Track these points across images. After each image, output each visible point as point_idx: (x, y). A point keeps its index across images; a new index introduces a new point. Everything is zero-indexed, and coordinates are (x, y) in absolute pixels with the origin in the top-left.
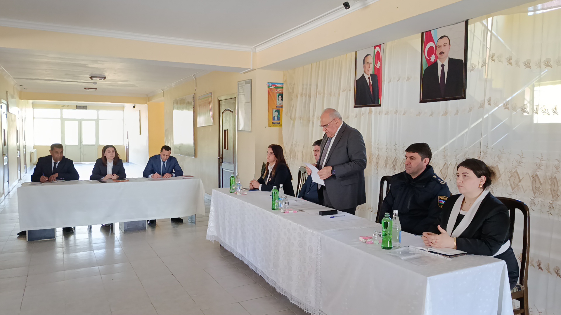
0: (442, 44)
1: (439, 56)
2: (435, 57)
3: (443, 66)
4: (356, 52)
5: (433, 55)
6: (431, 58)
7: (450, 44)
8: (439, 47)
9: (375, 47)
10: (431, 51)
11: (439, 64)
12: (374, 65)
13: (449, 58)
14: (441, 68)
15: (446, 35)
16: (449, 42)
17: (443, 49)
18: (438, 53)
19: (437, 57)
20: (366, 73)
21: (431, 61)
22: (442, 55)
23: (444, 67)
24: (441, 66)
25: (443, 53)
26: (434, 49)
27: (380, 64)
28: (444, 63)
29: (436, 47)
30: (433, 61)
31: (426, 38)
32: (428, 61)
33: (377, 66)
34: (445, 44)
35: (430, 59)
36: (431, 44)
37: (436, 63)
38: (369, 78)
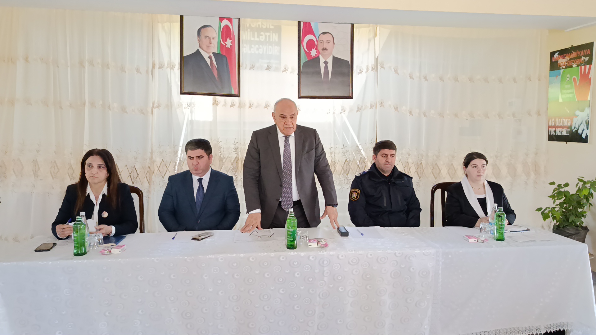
0: (325, 40)
1: (321, 51)
2: (316, 52)
3: (326, 63)
4: (181, 17)
5: (313, 49)
6: (311, 51)
7: (334, 42)
8: (322, 42)
9: (221, 19)
10: (311, 44)
11: (322, 60)
12: (220, 42)
13: (333, 56)
14: (324, 65)
15: (328, 32)
16: (333, 40)
17: (326, 45)
18: (320, 48)
19: (318, 52)
20: (204, 49)
21: (312, 55)
22: (325, 51)
23: (328, 65)
24: (324, 62)
25: (326, 49)
26: (315, 44)
27: (231, 43)
28: (327, 60)
29: (317, 41)
30: (314, 56)
31: (304, 28)
32: (308, 54)
33: (226, 45)
34: (329, 41)
35: (311, 53)
36: (309, 37)
37: (317, 59)
38: (210, 57)
